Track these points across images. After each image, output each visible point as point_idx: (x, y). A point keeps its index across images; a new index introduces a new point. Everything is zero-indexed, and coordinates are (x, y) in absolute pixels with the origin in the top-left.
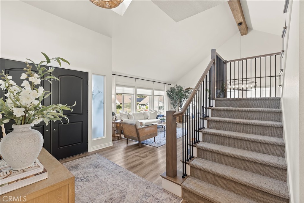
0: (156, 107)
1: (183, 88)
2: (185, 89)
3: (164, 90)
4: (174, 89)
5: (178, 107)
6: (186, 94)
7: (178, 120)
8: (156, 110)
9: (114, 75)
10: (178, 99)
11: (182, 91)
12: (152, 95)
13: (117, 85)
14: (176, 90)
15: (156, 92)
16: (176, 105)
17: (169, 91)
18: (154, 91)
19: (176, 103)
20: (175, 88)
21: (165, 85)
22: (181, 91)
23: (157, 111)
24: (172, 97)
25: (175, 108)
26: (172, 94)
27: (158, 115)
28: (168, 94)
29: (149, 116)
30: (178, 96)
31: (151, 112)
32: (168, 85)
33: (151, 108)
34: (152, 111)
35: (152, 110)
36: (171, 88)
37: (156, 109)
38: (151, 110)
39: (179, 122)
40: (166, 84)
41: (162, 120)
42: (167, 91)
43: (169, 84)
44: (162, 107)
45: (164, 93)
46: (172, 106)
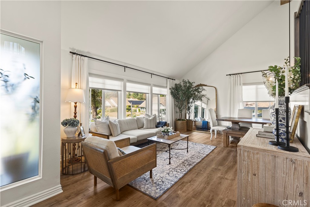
0: (155, 110)
1: (193, 84)
2: (195, 85)
3: (167, 87)
4: (181, 86)
5: (185, 110)
6: (195, 94)
7: (186, 128)
8: (155, 115)
9: (86, 56)
10: (186, 99)
11: (191, 88)
12: (150, 92)
13: (90, 74)
14: (183, 87)
15: (156, 90)
16: (182, 107)
17: (173, 89)
18: (153, 87)
19: (182, 104)
20: (182, 84)
21: (168, 80)
22: (189, 88)
23: (157, 115)
24: (177, 97)
25: (181, 111)
26: (177, 93)
27: (158, 121)
28: (172, 93)
29: (145, 124)
30: (185, 95)
31: (148, 118)
32: (171, 80)
33: (149, 113)
34: (150, 117)
35: (150, 115)
36: (176, 85)
37: (155, 112)
38: (148, 115)
39: (187, 130)
40: (169, 78)
41: (165, 132)
42: (170, 89)
43: (173, 79)
44: (163, 110)
45: (166, 91)
46: (178, 108)
